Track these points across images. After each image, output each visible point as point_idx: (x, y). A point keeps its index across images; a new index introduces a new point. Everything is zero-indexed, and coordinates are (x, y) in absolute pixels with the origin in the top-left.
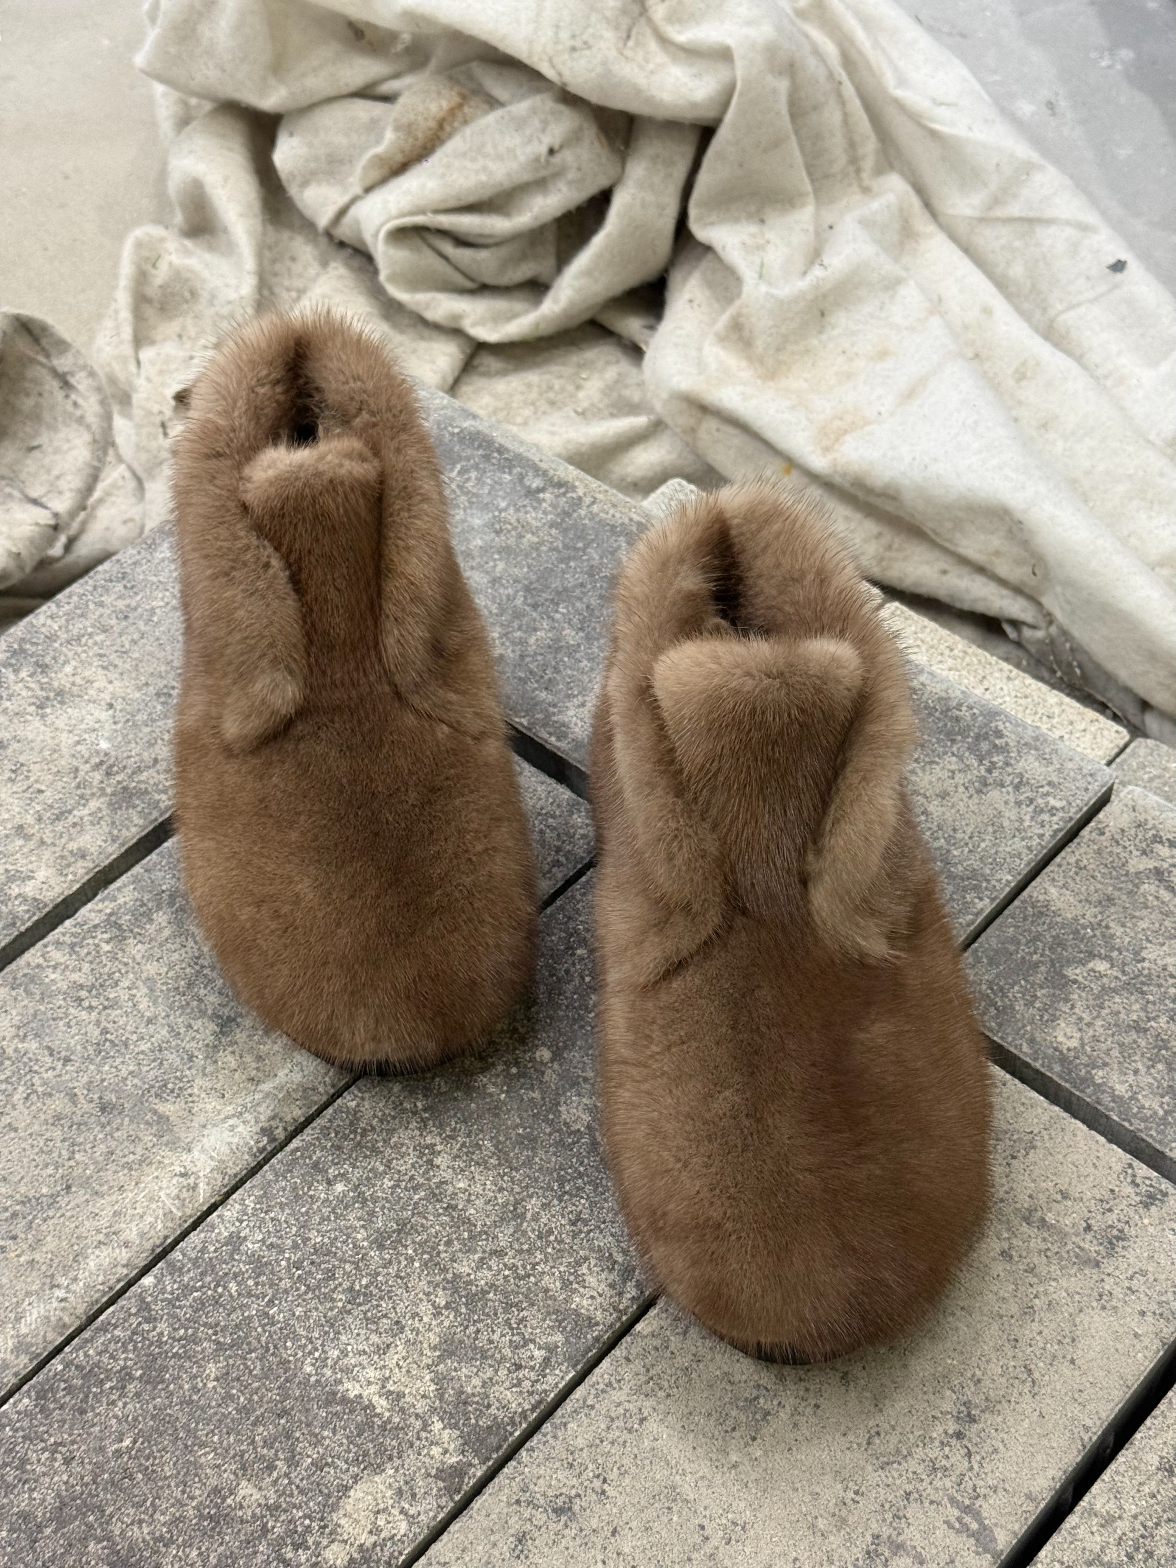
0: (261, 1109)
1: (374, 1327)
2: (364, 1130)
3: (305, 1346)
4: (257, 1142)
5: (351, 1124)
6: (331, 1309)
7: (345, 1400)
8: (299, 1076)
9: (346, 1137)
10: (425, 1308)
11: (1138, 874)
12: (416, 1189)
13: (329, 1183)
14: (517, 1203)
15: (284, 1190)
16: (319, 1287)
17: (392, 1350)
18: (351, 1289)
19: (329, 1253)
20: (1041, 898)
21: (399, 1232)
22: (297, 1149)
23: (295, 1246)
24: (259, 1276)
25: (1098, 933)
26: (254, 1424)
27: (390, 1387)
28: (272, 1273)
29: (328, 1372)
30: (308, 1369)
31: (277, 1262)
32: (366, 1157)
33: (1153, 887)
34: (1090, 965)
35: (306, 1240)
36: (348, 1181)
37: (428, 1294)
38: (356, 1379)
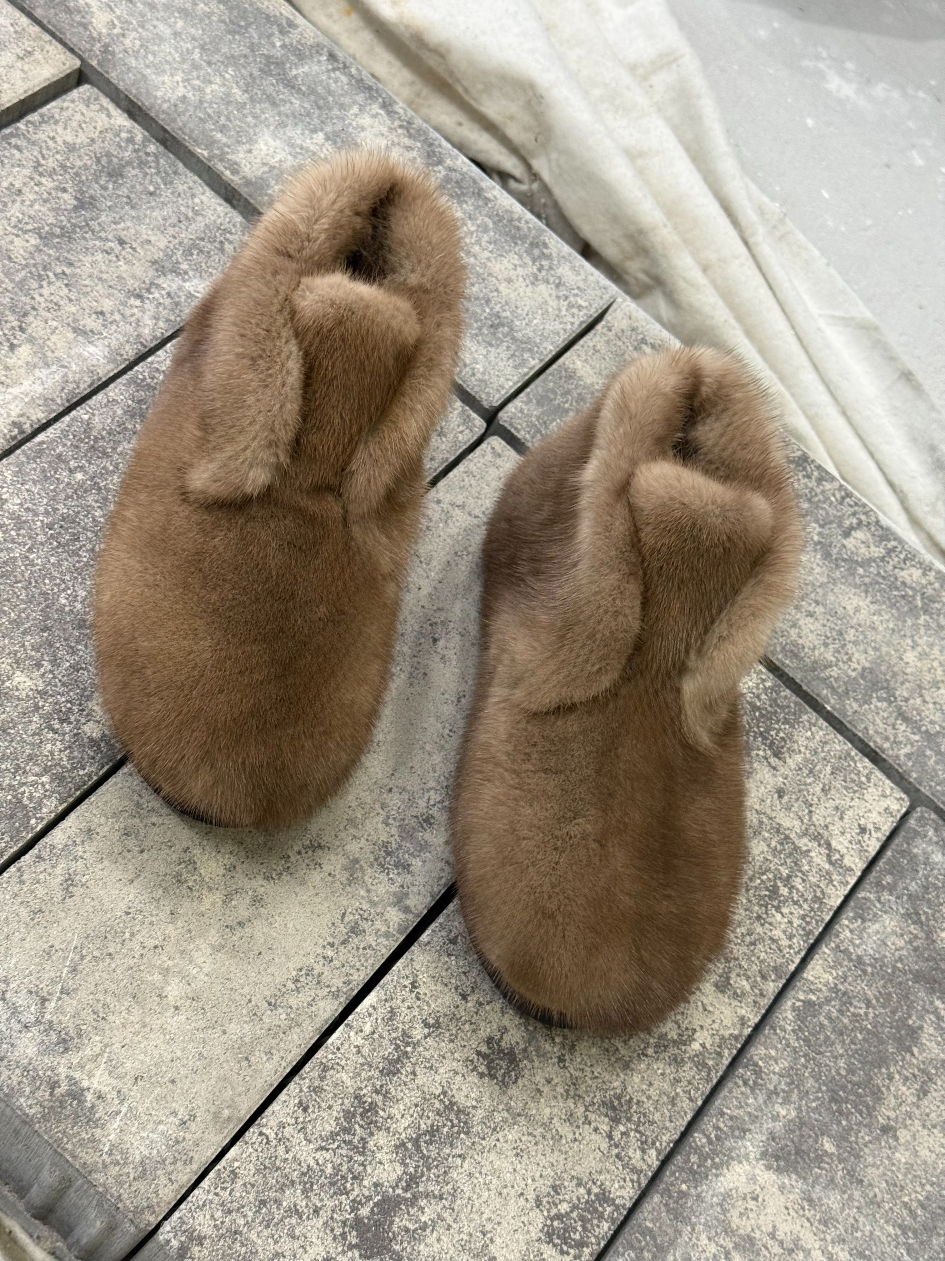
0: (12, 407)
2: (96, 438)
3: (59, 585)
4: (10, 431)
5: (85, 431)
6: (78, 562)
8: (41, 388)
9: (82, 440)
13: (71, 471)
15: (35, 470)
16: (67, 545)
18: (93, 550)
19: (74, 522)
20: (571, 366)
22: (43, 442)
23: (47, 513)
24: (19, 529)
26: (24, 633)
28: (30, 528)
29: (79, 606)
30: (64, 601)
31: (34, 521)
35: (55, 510)
36: (86, 473)
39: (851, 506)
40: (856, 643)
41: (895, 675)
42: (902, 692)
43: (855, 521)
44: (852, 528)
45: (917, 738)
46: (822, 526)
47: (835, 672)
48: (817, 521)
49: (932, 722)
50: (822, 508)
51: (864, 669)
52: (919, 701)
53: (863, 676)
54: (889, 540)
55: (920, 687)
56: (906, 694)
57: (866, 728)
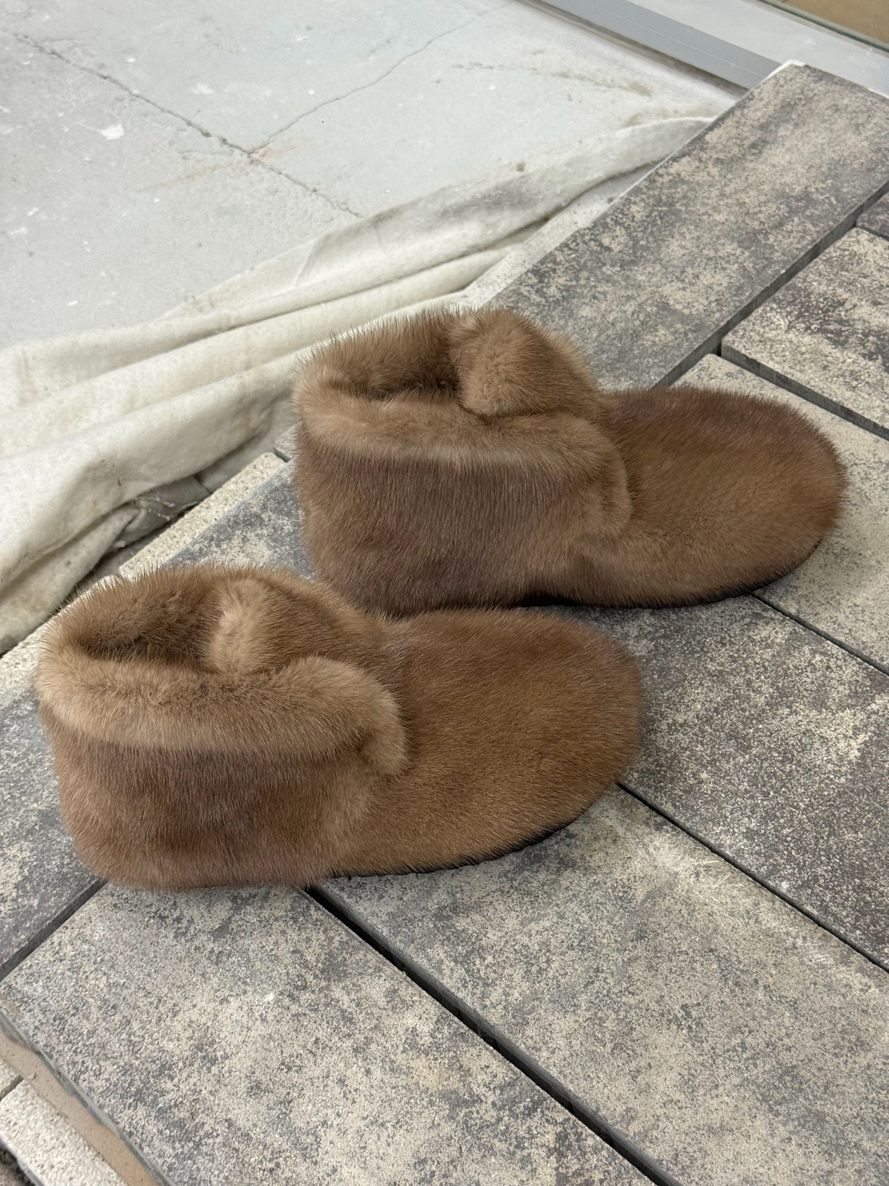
0: (640, 832)
1: (809, 747)
2: (657, 766)
3: (826, 784)
4: (668, 831)
6: (798, 771)
7: (863, 757)
8: (611, 811)
9: (664, 776)
10: (792, 719)
12: (703, 731)
13: (701, 782)
14: (711, 675)
15: (707, 809)
16: (782, 780)
17: (824, 735)
18: (782, 762)
19: (755, 777)
21: (736, 739)
22: (674, 805)
23: (752, 797)
24: (776, 817)
27: (850, 733)
28: (773, 809)
29: (844, 769)
30: (843, 780)
31: (764, 807)
32: (679, 762)
35: (747, 791)
36: (698, 771)
37: (782, 719)
38: (847, 754)
39: (578, 245)
40: (716, 251)
41: (739, 228)
42: (756, 225)
43: (592, 243)
44: (601, 245)
45: (796, 219)
46: (604, 264)
47: (749, 265)
48: (600, 268)
49: (779, 209)
50: (585, 262)
51: (740, 246)
52: (761, 216)
53: (747, 248)
54: (607, 223)
55: (747, 214)
56: (757, 223)
57: (797, 249)
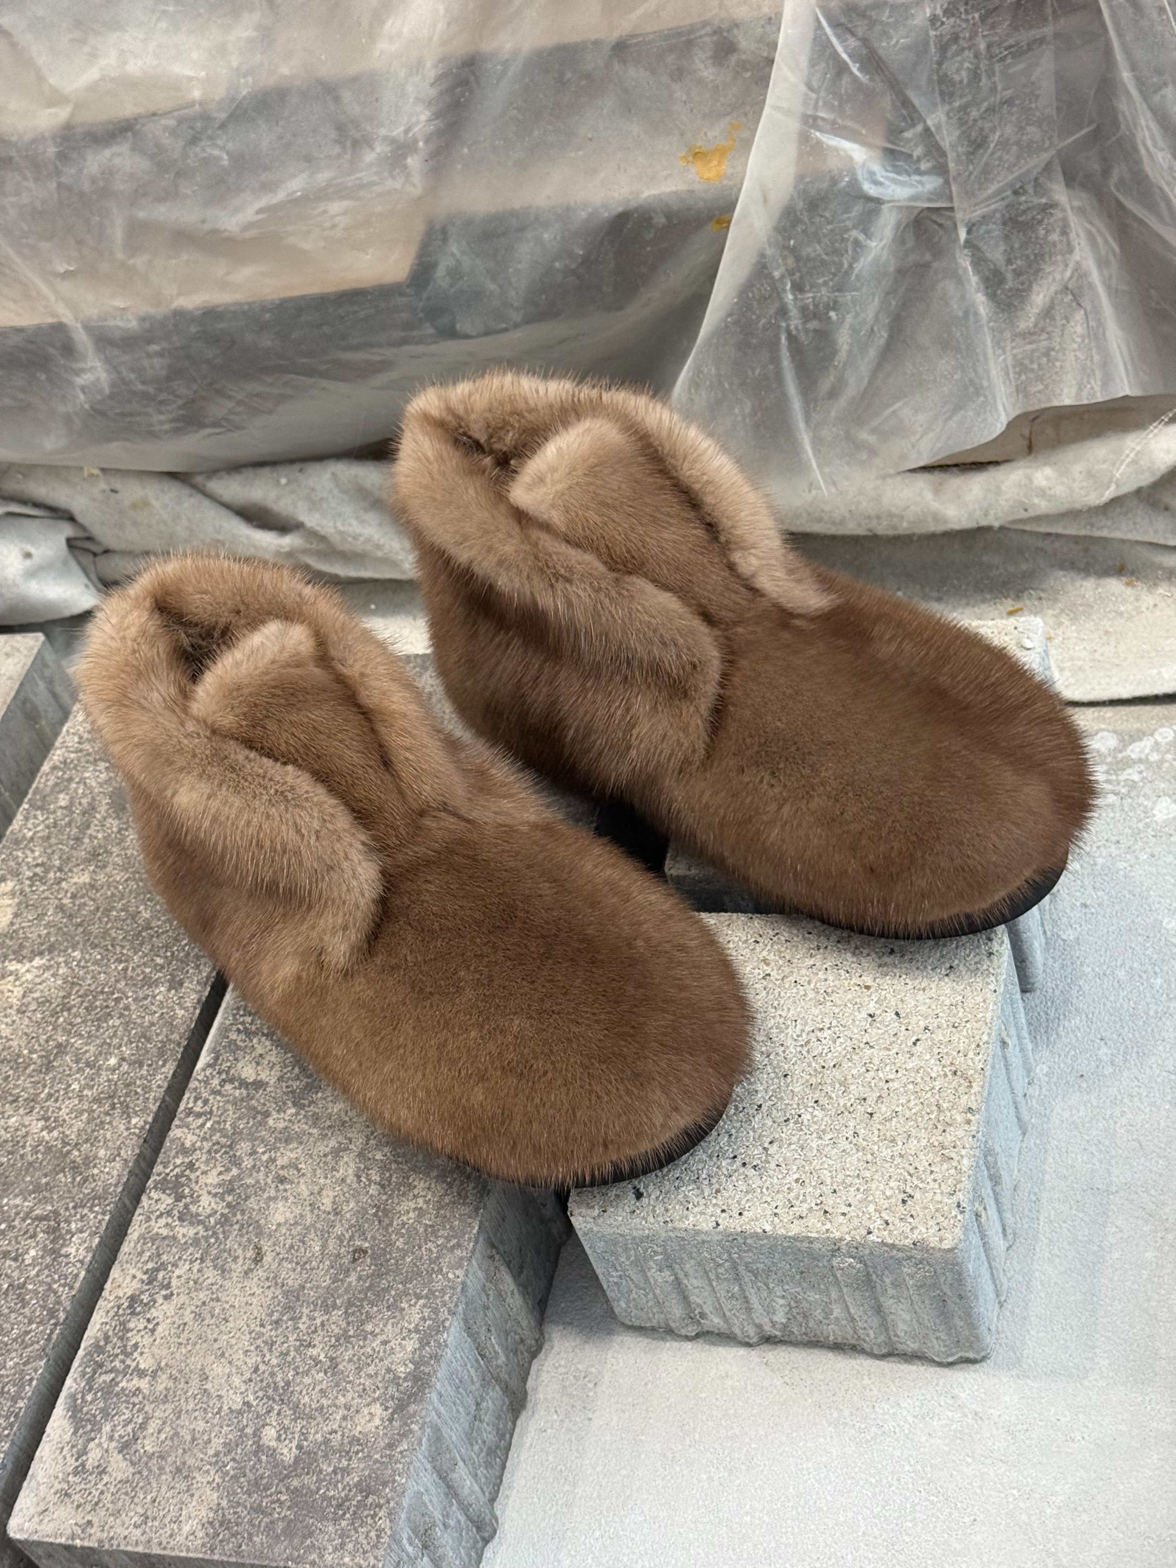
11: (133, 1464)
25: (226, 1459)
33: (146, 1442)
34: (273, 1444)
